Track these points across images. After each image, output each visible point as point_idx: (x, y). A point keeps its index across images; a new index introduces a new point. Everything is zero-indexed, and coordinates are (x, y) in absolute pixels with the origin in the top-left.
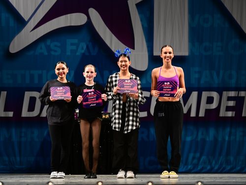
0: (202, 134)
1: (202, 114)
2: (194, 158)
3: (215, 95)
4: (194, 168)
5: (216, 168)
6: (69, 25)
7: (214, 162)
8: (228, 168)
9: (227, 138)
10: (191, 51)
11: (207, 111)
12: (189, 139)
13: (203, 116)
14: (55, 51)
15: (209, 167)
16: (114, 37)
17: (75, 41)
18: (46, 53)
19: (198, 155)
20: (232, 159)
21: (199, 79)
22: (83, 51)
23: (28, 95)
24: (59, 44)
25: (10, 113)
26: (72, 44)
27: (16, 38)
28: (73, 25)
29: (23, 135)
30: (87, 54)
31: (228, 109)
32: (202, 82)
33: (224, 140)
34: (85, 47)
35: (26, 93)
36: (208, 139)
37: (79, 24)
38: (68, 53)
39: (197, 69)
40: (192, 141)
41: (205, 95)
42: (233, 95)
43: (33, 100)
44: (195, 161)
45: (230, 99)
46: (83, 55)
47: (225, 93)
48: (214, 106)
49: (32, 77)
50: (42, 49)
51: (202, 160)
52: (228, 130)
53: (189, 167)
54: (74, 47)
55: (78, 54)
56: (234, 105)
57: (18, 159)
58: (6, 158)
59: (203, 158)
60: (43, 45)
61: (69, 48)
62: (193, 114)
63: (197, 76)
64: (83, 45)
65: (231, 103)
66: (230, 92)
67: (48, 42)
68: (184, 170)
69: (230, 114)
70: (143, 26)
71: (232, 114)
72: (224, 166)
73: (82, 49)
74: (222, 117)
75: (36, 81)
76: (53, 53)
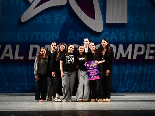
0: (135, 69)
1: (135, 58)
2: (130, 83)
3: (142, 46)
4: (130, 89)
5: (143, 89)
6: (56, 5)
7: (142, 86)
8: (150, 89)
9: (149, 72)
10: (129, 20)
11: (138, 56)
12: (127, 72)
13: (136, 59)
14: (48, 21)
15: (138, 89)
16: (83, 12)
17: (60, 15)
18: (42, 22)
19: (132, 82)
20: (152, 84)
21: (133, 37)
22: (64, 21)
23: (32, 47)
24: (50, 17)
25: (22, 57)
26: (58, 17)
27: (25, 13)
28: (58, 5)
29: (29, 70)
30: (67, 22)
31: (150, 54)
32: (135, 39)
33: (147, 73)
34: (65, 18)
35: (31, 45)
36: (138, 72)
37: (62, 5)
38: (56, 22)
39: (132, 31)
40: (128, 74)
41: (137, 46)
42: (153, 47)
43: (35, 50)
44: (131, 85)
45: (151, 48)
46: (65, 23)
47: (148, 45)
48: (142, 53)
49: (34, 36)
50: (40, 20)
51: (134, 84)
52: (150, 67)
53: (127, 88)
54: (59, 19)
55: (61, 22)
56: (154, 52)
57: (27, 84)
58: (20, 84)
59: (135, 83)
60: (40, 17)
61: (56, 19)
62: (129, 58)
63: (132, 35)
64: (65, 17)
65: (152, 51)
66: (152, 45)
67: (44, 15)
68: (124, 91)
69: (151, 58)
70: (100, 5)
71: (153, 57)
72: (147, 88)
73: (64, 19)
74: (147, 59)
75: (37, 38)
76: (47, 22)
